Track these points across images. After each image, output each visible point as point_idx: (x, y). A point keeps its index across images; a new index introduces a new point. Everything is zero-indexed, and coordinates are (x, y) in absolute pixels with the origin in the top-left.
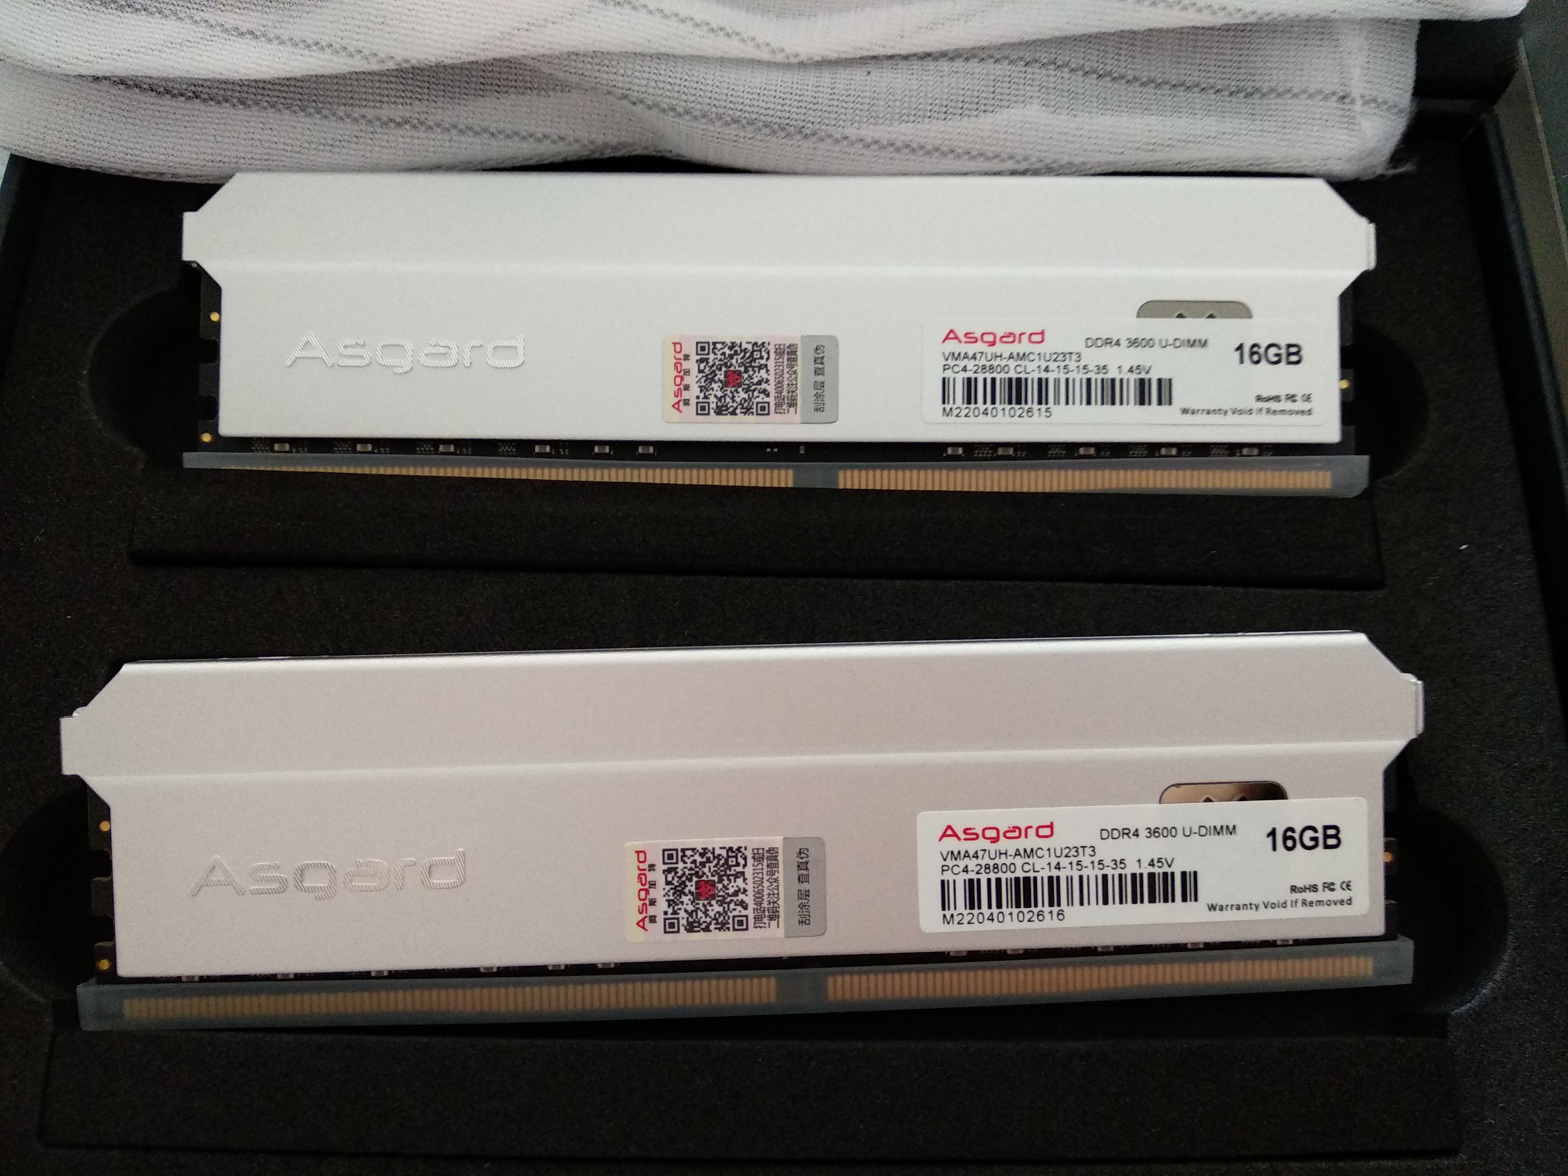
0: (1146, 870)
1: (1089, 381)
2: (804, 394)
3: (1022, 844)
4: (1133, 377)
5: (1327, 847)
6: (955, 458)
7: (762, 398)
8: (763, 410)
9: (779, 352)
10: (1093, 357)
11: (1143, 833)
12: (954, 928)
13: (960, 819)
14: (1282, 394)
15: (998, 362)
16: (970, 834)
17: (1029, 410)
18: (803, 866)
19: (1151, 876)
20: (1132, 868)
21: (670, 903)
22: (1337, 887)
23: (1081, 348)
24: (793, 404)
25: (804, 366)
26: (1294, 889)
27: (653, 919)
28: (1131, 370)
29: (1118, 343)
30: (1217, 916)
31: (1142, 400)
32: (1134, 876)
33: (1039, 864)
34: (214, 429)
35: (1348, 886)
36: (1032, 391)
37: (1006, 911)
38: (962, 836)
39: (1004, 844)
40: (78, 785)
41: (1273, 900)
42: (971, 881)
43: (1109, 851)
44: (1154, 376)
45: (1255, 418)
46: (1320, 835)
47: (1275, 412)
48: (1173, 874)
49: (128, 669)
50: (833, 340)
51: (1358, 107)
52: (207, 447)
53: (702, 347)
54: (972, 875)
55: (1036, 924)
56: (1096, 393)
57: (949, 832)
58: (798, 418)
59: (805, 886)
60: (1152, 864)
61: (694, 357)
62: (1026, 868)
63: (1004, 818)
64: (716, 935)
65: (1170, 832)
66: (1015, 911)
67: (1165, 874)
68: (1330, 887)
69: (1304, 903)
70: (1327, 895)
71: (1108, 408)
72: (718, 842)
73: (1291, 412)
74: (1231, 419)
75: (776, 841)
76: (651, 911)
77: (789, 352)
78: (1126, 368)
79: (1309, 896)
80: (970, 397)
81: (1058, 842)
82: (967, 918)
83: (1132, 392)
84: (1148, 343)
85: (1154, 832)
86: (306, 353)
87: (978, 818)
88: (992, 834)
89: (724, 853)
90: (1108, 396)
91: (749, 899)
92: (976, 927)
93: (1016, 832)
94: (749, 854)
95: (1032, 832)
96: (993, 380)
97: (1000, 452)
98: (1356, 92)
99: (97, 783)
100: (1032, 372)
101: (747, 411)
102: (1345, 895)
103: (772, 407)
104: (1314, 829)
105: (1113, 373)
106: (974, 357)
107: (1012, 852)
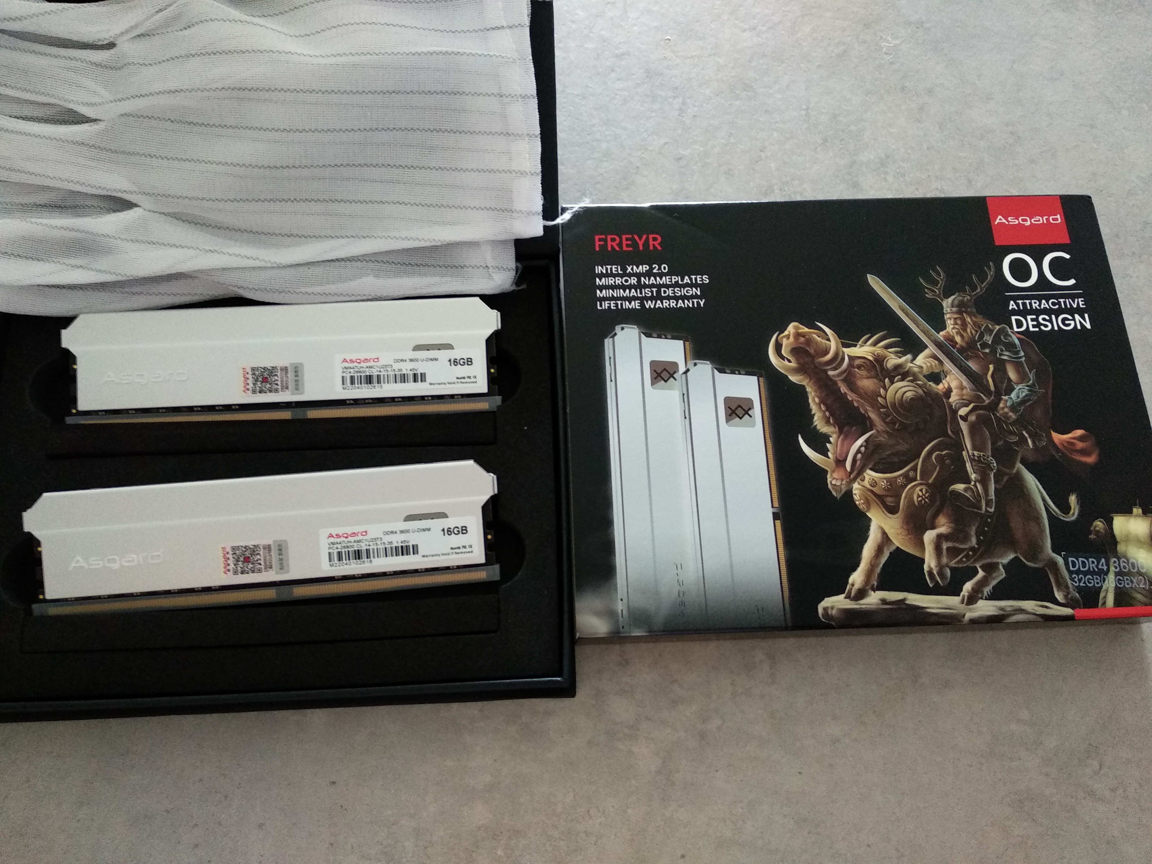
0: (400, 545)
1: (395, 375)
2: (291, 385)
3: (356, 538)
4: (411, 373)
5: (463, 533)
6: (350, 404)
7: (276, 386)
8: (276, 391)
9: (282, 370)
10: (397, 366)
11: (398, 532)
12: (334, 568)
13: (334, 531)
14: (466, 376)
15: (363, 369)
16: (338, 536)
17: (375, 386)
18: (280, 550)
19: (402, 547)
20: (395, 544)
21: (235, 565)
22: (467, 547)
23: (392, 363)
24: (287, 388)
25: (291, 375)
26: (452, 549)
27: (229, 570)
28: (411, 370)
29: (406, 361)
30: (425, 559)
31: (415, 380)
32: (396, 547)
33: (363, 545)
34: (76, 408)
35: (471, 546)
36: (375, 379)
37: (351, 561)
38: (335, 537)
39: (350, 539)
40: (30, 535)
41: (445, 552)
42: (339, 552)
43: (387, 539)
44: (419, 372)
45: (456, 385)
46: (460, 530)
47: (463, 383)
48: (409, 546)
49: (45, 495)
50: (301, 364)
51: (491, 270)
52: (75, 415)
53: (253, 369)
54: (339, 550)
55: (362, 565)
56: (398, 379)
57: (331, 536)
58: (290, 393)
59: (281, 557)
60: (402, 543)
61: (250, 373)
62: (358, 546)
63: (349, 530)
64: (251, 574)
65: (407, 531)
66: (355, 561)
67: (407, 546)
68: (464, 547)
69: (456, 553)
70: (464, 550)
71: (403, 384)
72: (250, 543)
73: (469, 383)
74: (448, 386)
75: (271, 542)
76: (228, 567)
77: (285, 369)
78: (409, 370)
79: (457, 551)
80: (352, 382)
81: (369, 537)
82: (338, 564)
83: (411, 378)
84: (416, 360)
85: (402, 532)
86: (109, 379)
87: (341, 531)
88: (346, 535)
89: (252, 547)
90: (403, 380)
91: (262, 562)
92: (342, 567)
93: (354, 534)
94: (261, 547)
95: (359, 534)
96: (361, 376)
97: (367, 401)
98: (489, 265)
99: (36, 534)
100: (375, 372)
101: (271, 391)
102: (470, 550)
103: (280, 389)
104: (458, 528)
105: (404, 372)
106: (353, 368)
107: (353, 541)
